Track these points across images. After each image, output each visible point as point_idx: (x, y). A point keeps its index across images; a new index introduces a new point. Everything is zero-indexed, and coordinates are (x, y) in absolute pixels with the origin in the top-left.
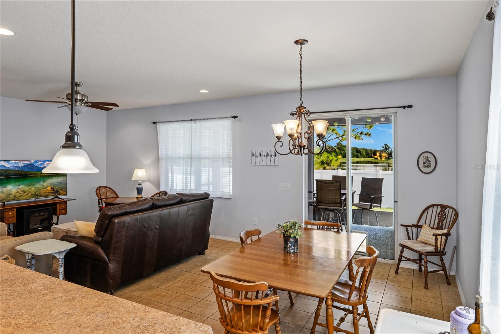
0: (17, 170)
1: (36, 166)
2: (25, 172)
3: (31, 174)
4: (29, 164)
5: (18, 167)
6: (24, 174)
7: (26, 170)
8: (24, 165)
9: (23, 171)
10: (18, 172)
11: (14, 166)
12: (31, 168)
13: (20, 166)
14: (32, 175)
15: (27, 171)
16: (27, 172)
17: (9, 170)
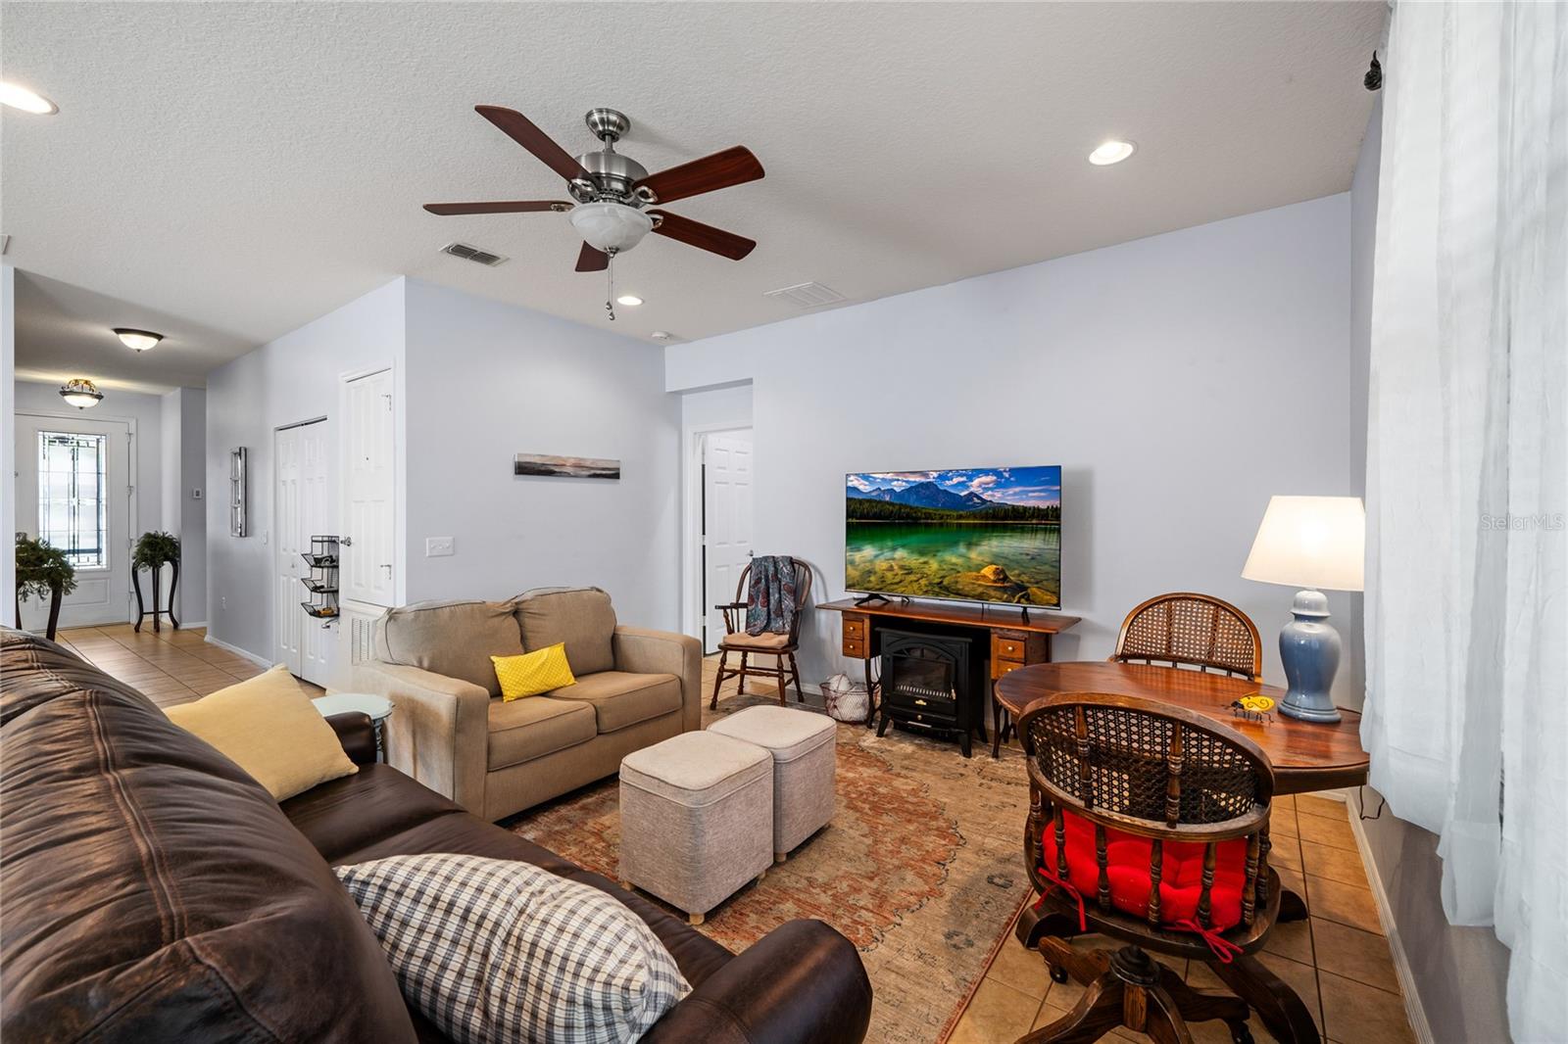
0: (887, 503)
1: (945, 491)
2: (911, 508)
3: (928, 516)
4: (922, 484)
5: (891, 491)
6: (908, 516)
7: (913, 502)
8: (908, 486)
9: (906, 506)
10: (891, 508)
11: (879, 489)
12: (928, 497)
13: (898, 490)
14: (932, 519)
15: (916, 505)
16: (916, 510)
17: (870, 501)
